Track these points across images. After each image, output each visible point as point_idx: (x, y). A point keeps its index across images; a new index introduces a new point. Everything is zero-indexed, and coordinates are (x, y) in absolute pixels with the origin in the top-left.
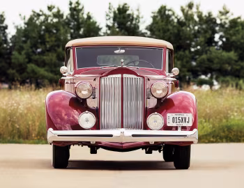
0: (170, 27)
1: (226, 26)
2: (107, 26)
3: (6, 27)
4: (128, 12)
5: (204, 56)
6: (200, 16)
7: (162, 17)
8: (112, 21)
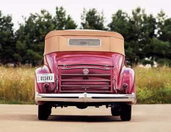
0: (126, 25)
1: (163, 24)
2: (82, 24)
3: (12, 25)
4: (96, 15)
6: (145, 17)
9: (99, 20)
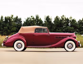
0: (59, 21)
1: (71, 21)
2: (45, 21)
3: (22, 21)
4: (49, 18)
5: (66, 28)
6: (65, 19)
7: (57, 19)
8: (45, 20)
9: (50, 19)
